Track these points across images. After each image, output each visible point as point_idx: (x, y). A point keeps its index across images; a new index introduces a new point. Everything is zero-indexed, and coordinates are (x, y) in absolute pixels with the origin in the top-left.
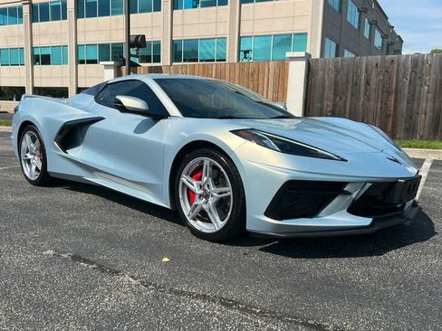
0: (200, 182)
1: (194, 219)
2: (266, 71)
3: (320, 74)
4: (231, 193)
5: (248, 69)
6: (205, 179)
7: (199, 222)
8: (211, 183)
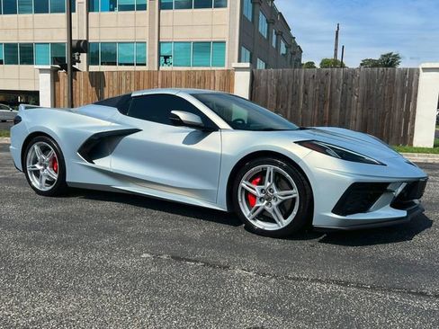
0: (262, 187)
1: (254, 219)
2: (212, 80)
3: (263, 83)
4: (297, 195)
5: (194, 77)
6: (269, 184)
7: (258, 221)
8: (274, 187)
